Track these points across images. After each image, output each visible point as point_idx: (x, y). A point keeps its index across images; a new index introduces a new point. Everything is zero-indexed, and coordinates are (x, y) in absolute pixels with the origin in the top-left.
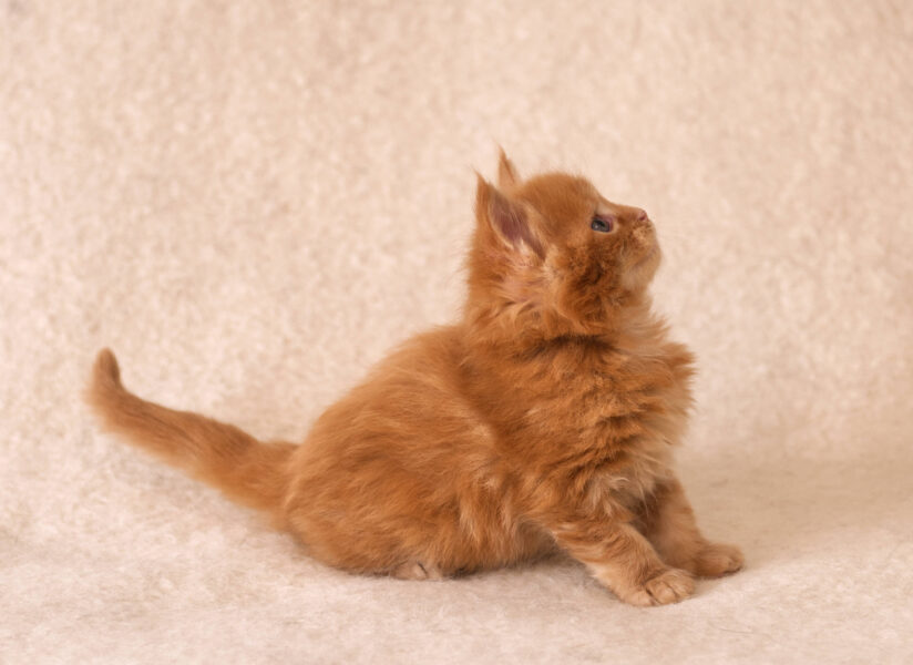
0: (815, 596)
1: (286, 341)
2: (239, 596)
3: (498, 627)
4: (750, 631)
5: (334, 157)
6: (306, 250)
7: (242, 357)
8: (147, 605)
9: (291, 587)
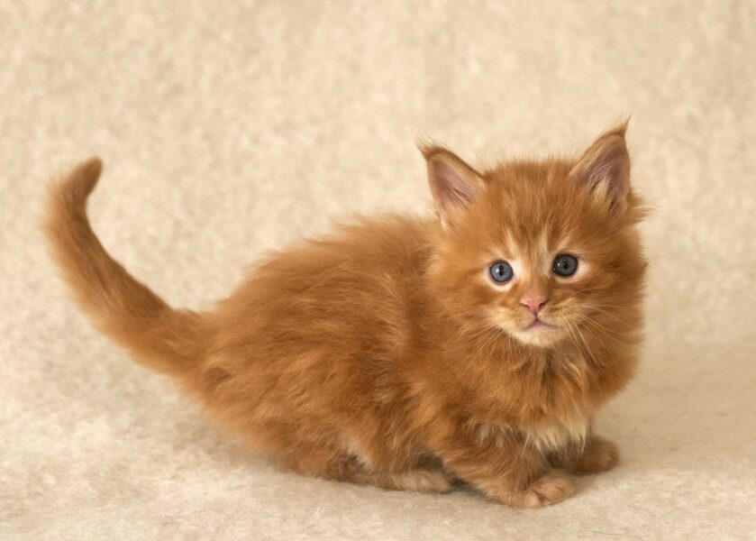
0: (689, 493)
1: (178, 224)
2: (121, 492)
3: (374, 528)
4: (622, 532)
5: (227, 36)
6: (197, 132)
7: (133, 239)
8: (28, 502)
9: (172, 482)
